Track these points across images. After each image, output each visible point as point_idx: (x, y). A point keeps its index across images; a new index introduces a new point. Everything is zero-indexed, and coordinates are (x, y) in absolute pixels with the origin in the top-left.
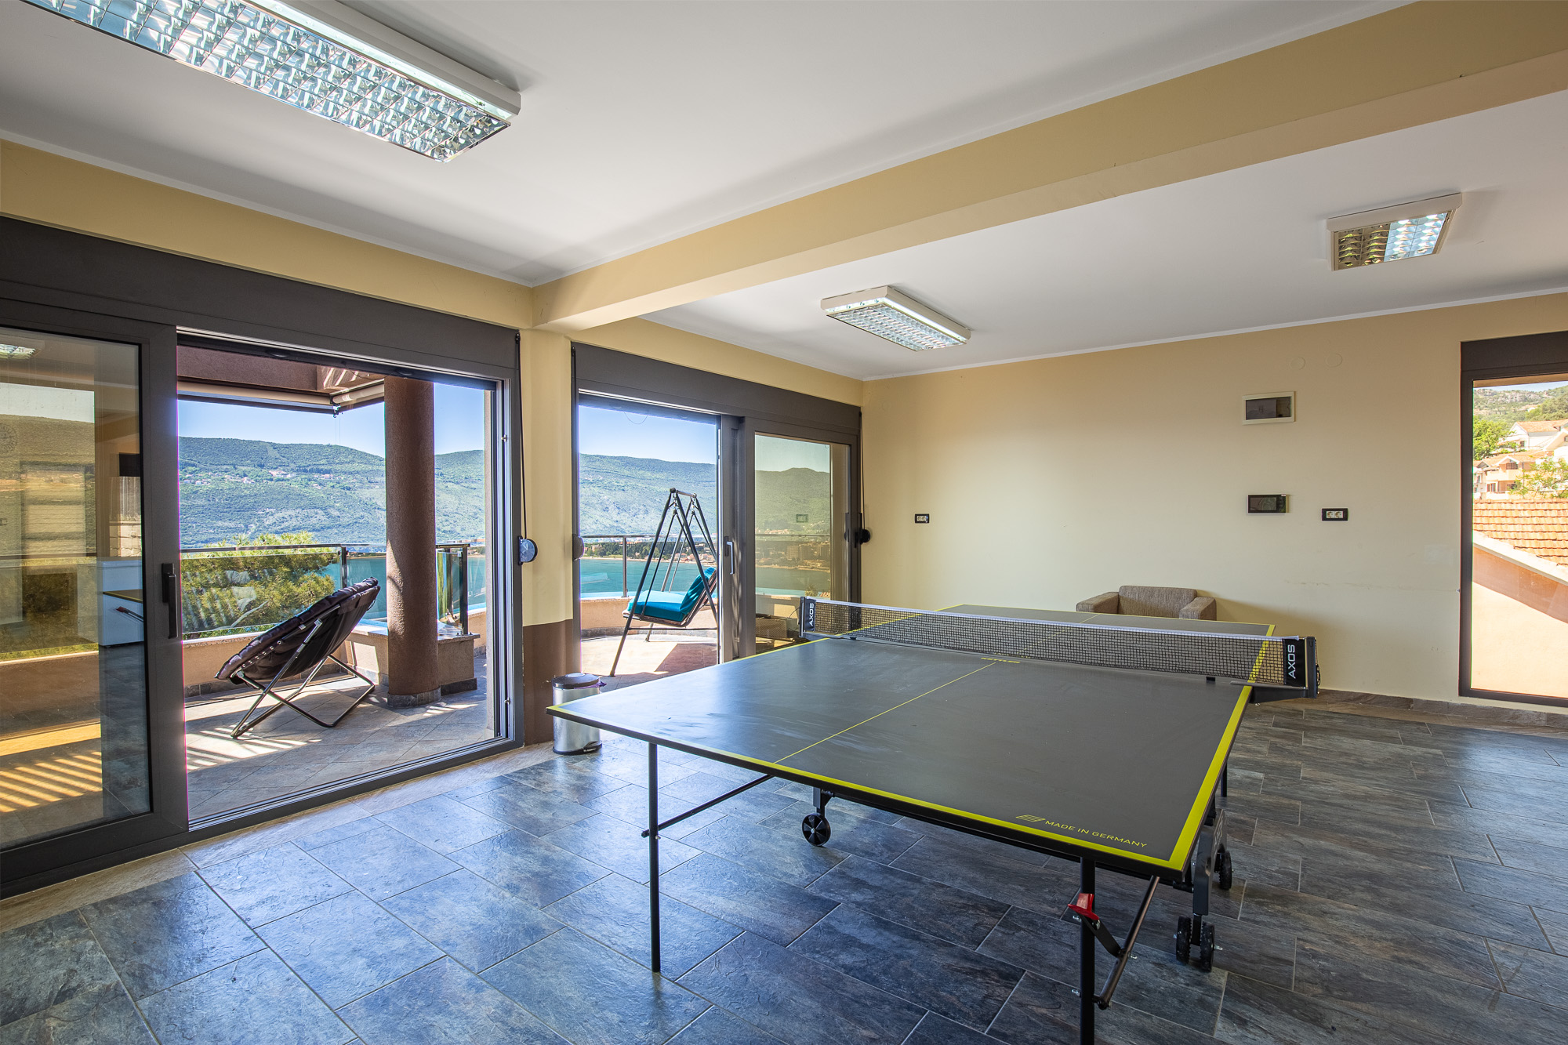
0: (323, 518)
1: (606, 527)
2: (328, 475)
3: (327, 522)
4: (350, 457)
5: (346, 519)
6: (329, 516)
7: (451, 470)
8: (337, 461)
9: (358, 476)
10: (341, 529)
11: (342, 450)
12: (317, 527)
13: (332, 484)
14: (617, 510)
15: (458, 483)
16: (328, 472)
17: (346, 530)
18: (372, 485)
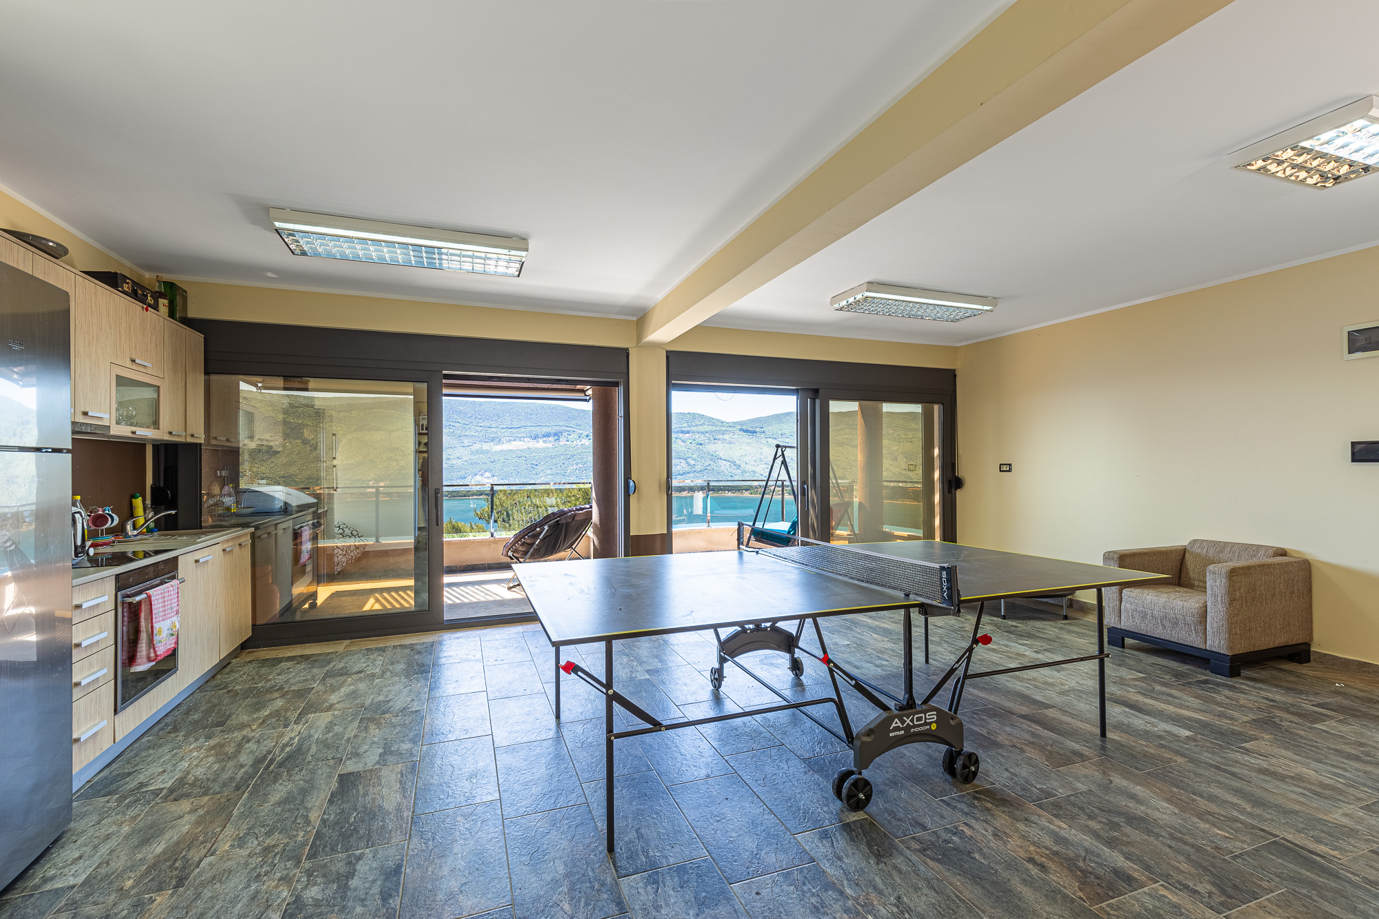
0: (685, 466)
1: (895, 474)
2: (687, 435)
3: (687, 469)
4: (702, 421)
5: (699, 467)
6: (689, 464)
7: (770, 428)
8: (694, 424)
9: (707, 435)
10: (696, 473)
11: (697, 416)
12: (681, 472)
13: (690, 441)
14: (905, 460)
15: (775, 438)
16: (688, 432)
17: (699, 475)
18: (716, 441)
